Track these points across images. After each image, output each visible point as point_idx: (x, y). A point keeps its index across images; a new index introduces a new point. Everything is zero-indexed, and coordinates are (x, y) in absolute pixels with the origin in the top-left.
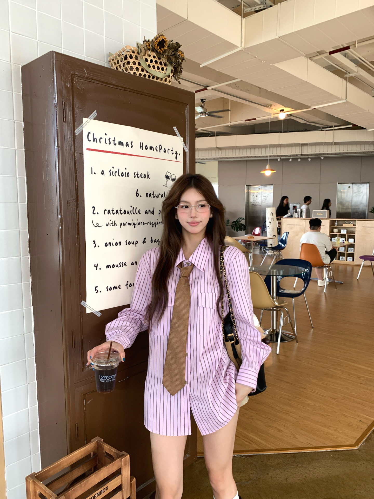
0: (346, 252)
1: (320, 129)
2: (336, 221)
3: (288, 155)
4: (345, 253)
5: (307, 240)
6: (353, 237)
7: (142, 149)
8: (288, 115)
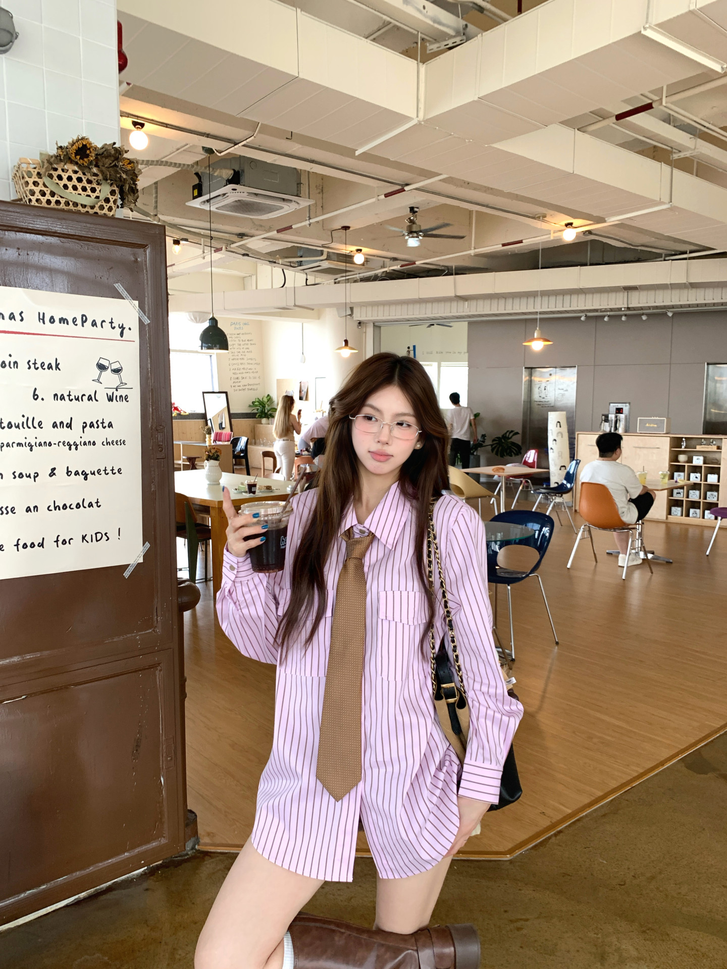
0: (702, 500)
1: (662, 257)
2: (684, 439)
3: (601, 309)
4: (700, 502)
5: (592, 477)
6: (716, 471)
7: (44, 323)
8: (584, 233)
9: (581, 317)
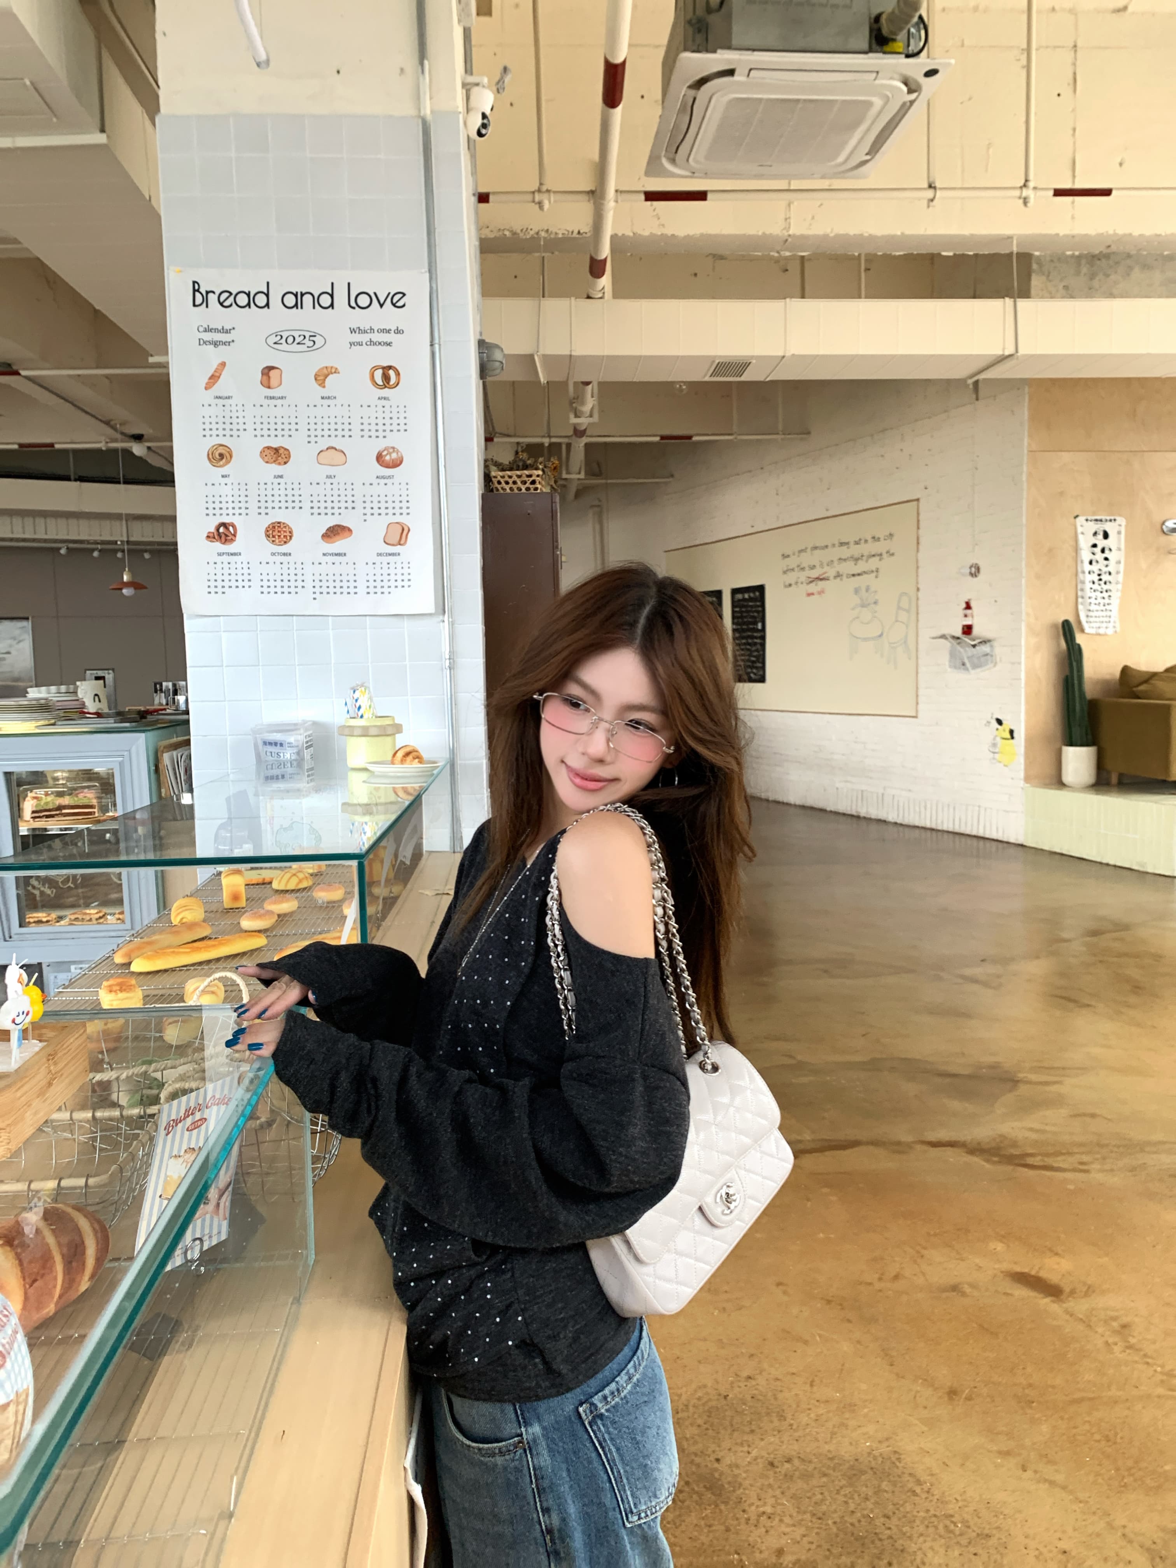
9: (60, 549)
